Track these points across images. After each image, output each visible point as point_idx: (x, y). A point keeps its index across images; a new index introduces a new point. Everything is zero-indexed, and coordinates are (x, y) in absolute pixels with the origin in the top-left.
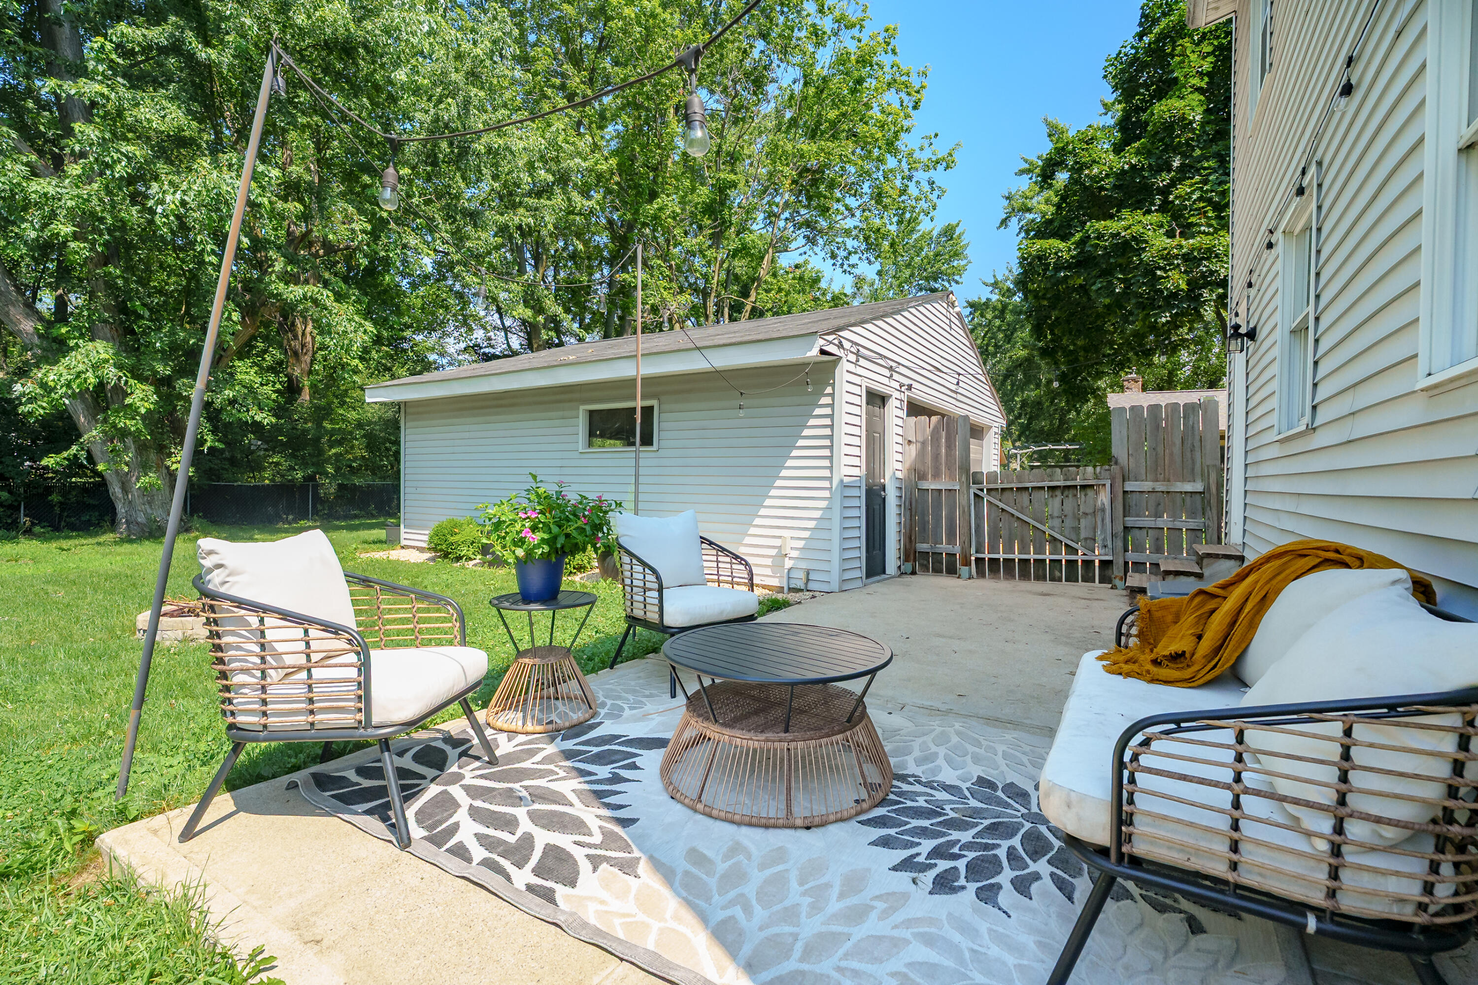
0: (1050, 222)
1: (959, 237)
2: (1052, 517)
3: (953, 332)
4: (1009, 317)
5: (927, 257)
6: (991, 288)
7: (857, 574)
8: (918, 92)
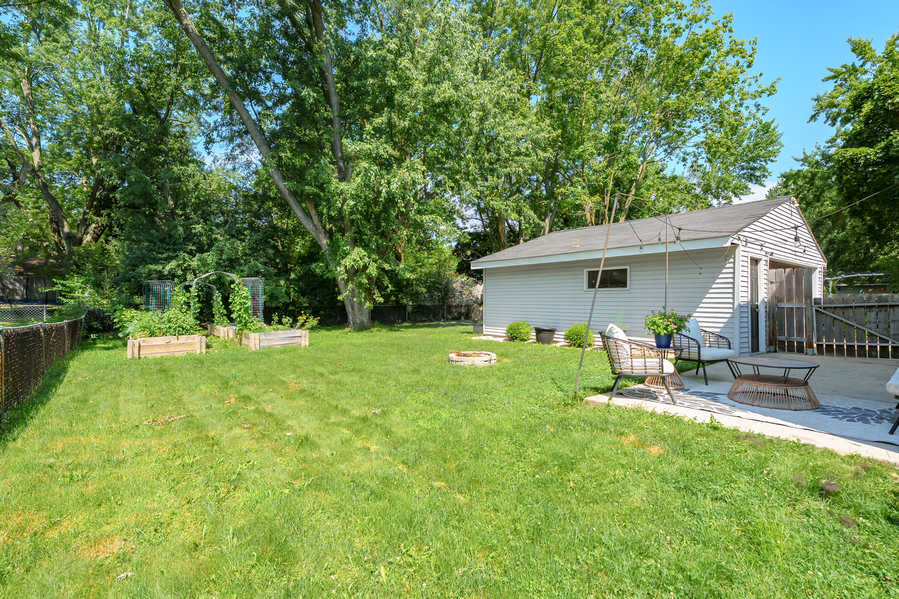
0: (860, 133)
1: (774, 130)
2: (870, 322)
3: (793, 218)
4: (818, 182)
5: (748, 146)
6: (801, 163)
7: (747, 350)
8: (751, 56)
